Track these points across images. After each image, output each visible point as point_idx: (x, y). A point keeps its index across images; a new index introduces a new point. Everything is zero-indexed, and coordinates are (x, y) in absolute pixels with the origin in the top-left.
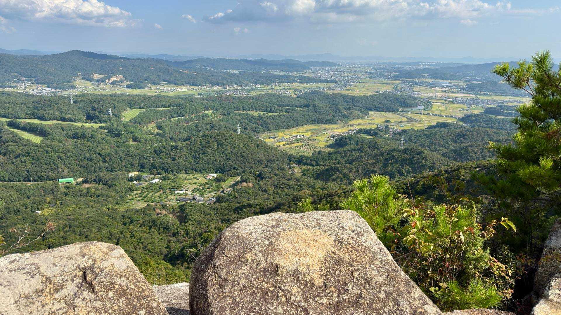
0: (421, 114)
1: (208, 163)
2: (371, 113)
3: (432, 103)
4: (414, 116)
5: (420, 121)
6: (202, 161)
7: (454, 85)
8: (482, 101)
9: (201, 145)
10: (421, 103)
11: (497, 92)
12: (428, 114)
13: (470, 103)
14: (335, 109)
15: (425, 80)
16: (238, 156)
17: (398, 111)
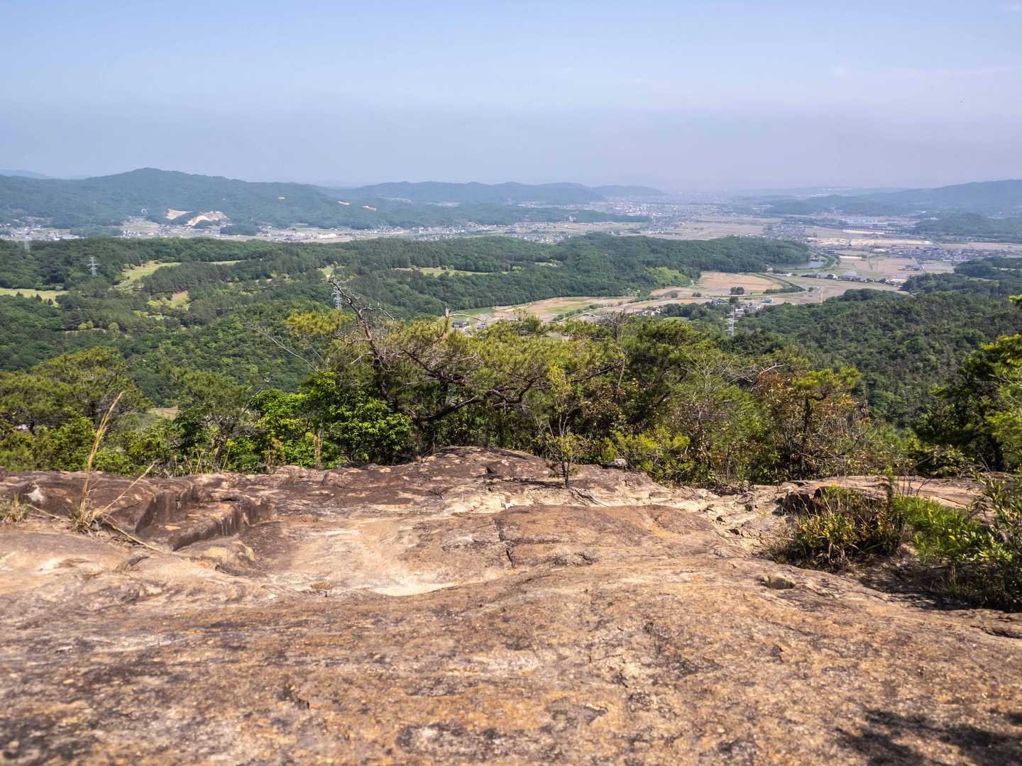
0: (814, 277)
2: (704, 275)
3: (841, 257)
4: (798, 281)
5: (811, 290)
7: (889, 225)
8: (951, 252)
10: (816, 256)
11: (980, 236)
12: (830, 277)
13: (923, 256)
14: (622, 265)
15: (830, 217)
17: (765, 271)
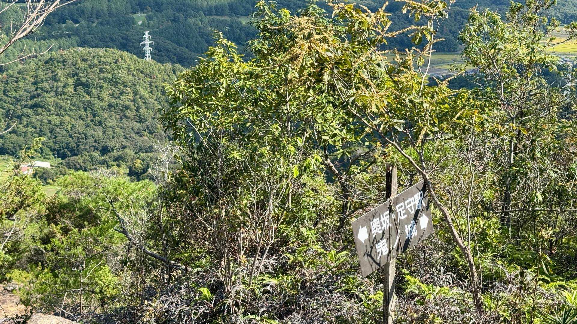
1: (41, 131)
6: (27, 126)
9: (35, 83)
14: (459, 17)
16: (128, 118)
